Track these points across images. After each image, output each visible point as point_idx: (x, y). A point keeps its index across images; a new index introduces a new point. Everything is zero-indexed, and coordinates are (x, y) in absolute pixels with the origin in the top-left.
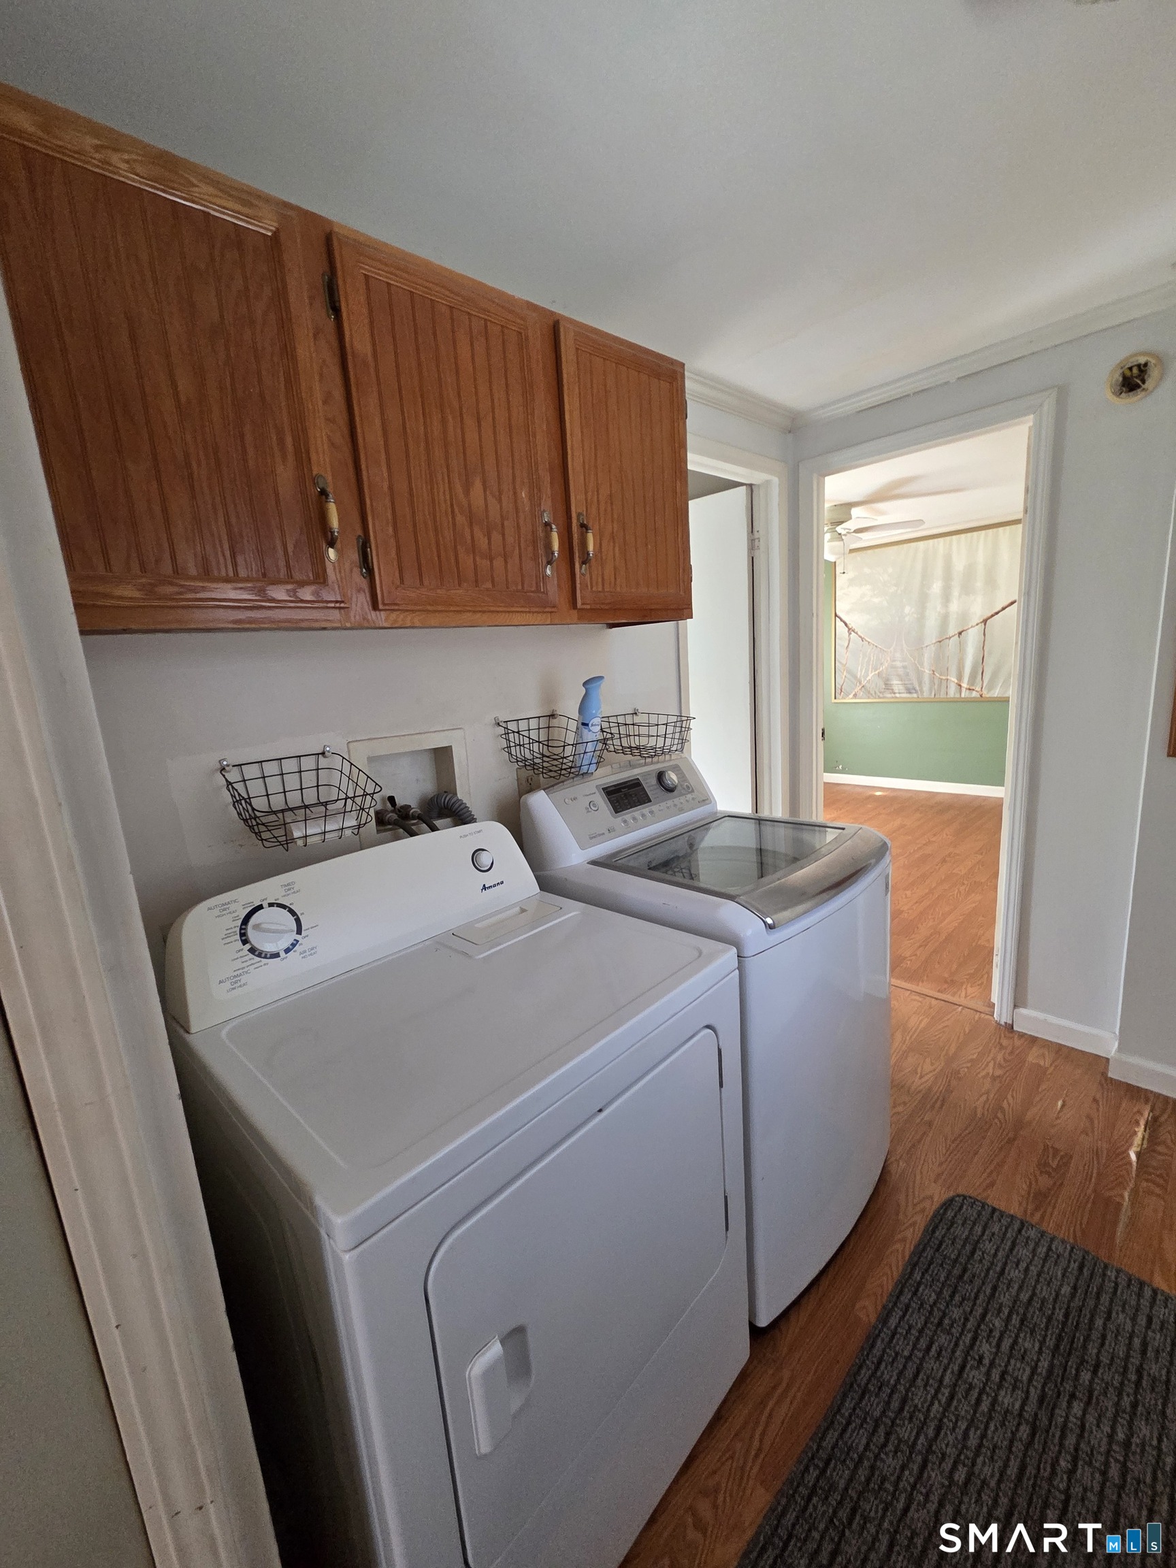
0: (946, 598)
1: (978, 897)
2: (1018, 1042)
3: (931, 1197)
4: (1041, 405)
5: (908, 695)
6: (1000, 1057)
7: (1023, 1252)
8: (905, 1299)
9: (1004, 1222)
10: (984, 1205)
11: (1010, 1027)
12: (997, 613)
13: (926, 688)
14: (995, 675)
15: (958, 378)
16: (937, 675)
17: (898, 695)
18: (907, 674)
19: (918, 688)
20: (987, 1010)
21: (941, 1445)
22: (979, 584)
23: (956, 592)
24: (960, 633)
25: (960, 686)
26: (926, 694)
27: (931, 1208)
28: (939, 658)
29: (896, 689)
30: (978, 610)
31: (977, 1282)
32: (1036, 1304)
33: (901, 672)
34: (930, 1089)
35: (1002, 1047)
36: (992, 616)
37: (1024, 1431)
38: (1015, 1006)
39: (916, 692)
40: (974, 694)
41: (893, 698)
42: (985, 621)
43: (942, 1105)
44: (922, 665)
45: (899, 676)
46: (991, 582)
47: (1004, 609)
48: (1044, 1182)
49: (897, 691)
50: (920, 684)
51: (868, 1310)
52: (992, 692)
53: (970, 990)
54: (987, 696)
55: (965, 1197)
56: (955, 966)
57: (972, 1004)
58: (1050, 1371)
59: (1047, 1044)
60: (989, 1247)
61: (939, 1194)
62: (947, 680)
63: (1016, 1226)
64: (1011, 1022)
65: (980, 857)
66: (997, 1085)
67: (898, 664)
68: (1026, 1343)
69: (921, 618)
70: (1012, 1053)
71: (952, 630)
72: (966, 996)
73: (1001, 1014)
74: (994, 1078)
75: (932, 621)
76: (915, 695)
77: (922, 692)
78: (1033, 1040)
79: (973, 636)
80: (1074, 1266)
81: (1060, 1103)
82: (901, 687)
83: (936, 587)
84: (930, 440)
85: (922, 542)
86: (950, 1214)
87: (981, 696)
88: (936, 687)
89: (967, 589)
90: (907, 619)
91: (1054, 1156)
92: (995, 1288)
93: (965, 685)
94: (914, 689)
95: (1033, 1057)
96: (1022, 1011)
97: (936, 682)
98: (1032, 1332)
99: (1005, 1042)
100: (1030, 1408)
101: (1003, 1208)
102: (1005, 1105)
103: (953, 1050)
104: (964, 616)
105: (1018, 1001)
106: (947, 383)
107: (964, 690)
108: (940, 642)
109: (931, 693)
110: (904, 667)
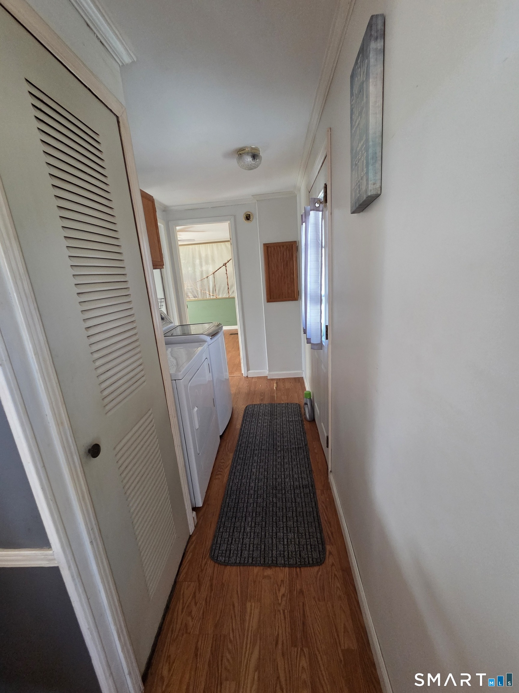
0: (201, 265)
1: (231, 354)
2: (250, 379)
3: (243, 408)
4: (231, 219)
5: (194, 299)
6: (247, 383)
7: (262, 408)
8: (244, 422)
9: (257, 405)
10: (253, 405)
11: (247, 377)
12: (217, 271)
13: (200, 296)
14: (219, 291)
15: (211, 207)
16: (202, 291)
17: (191, 299)
18: (193, 291)
19: (197, 296)
20: (242, 375)
21: (257, 434)
22: (210, 261)
23: (204, 264)
24: (207, 277)
25: (210, 295)
26: (200, 298)
27: (244, 409)
28: (202, 285)
29: (190, 296)
30: (211, 270)
31: (256, 415)
32: (266, 412)
33: (191, 290)
34: (235, 392)
35: (247, 381)
36: (215, 272)
37: (269, 427)
38: (248, 371)
39: (197, 297)
40: (214, 297)
41: (190, 300)
42: (214, 273)
43: (239, 394)
44: (197, 288)
45: (190, 292)
46: (213, 260)
47: (218, 269)
48: (262, 398)
49: (190, 297)
50: (198, 294)
51: (238, 426)
52: (219, 296)
53: (236, 373)
54: (218, 297)
55: (249, 405)
56: (231, 369)
57: (238, 375)
58: (270, 419)
59: (255, 377)
60: (256, 409)
61: (244, 407)
62: (206, 293)
63: (259, 405)
64: (247, 375)
65: (227, 345)
66: (248, 387)
67: (190, 288)
68: (266, 417)
69: (194, 272)
70: (249, 381)
71: (205, 276)
72: (236, 374)
73: (245, 375)
74: (247, 386)
75: (198, 274)
76: (197, 299)
77: (199, 297)
78: (253, 378)
79: (211, 277)
80: (270, 406)
81: (261, 386)
82: (192, 296)
83: (197, 262)
84: (209, 222)
85: (191, 246)
86: (247, 408)
87: (216, 297)
88: (203, 295)
89: (207, 263)
90: (190, 272)
91: (262, 393)
92: (259, 414)
93: (211, 294)
94: (196, 296)
95: (253, 380)
96: (249, 371)
97: (203, 293)
98: (266, 416)
99: (247, 380)
100: (269, 424)
101: (256, 403)
102: (251, 389)
103: (237, 384)
104: (207, 272)
105: (248, 370)
106: (208, 208)
107: (211, 296)
108: (202, 280)
109: (201, 297)
110: (192, 289)
